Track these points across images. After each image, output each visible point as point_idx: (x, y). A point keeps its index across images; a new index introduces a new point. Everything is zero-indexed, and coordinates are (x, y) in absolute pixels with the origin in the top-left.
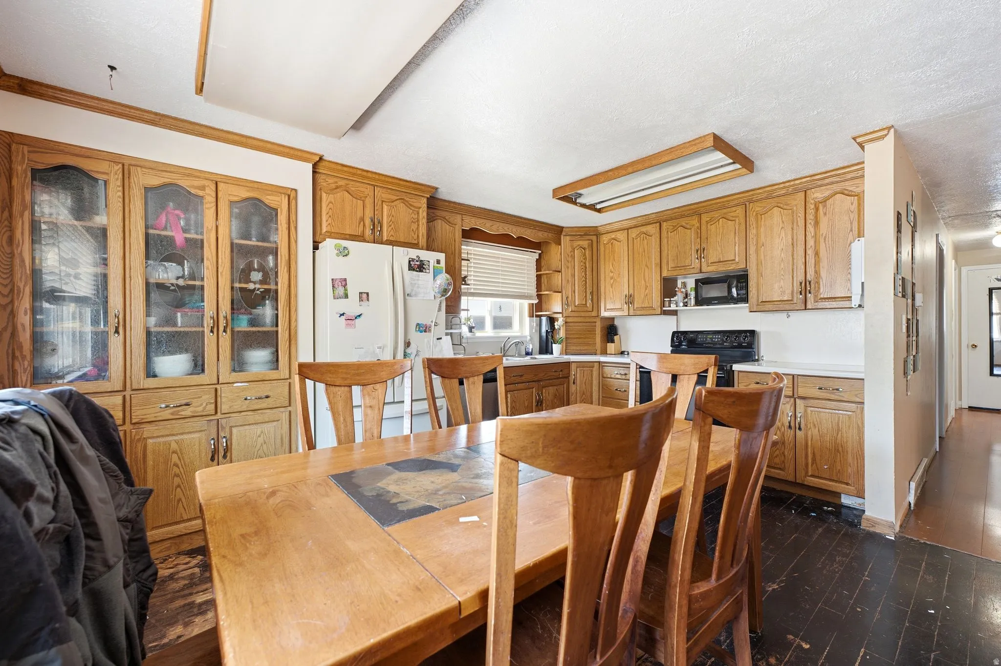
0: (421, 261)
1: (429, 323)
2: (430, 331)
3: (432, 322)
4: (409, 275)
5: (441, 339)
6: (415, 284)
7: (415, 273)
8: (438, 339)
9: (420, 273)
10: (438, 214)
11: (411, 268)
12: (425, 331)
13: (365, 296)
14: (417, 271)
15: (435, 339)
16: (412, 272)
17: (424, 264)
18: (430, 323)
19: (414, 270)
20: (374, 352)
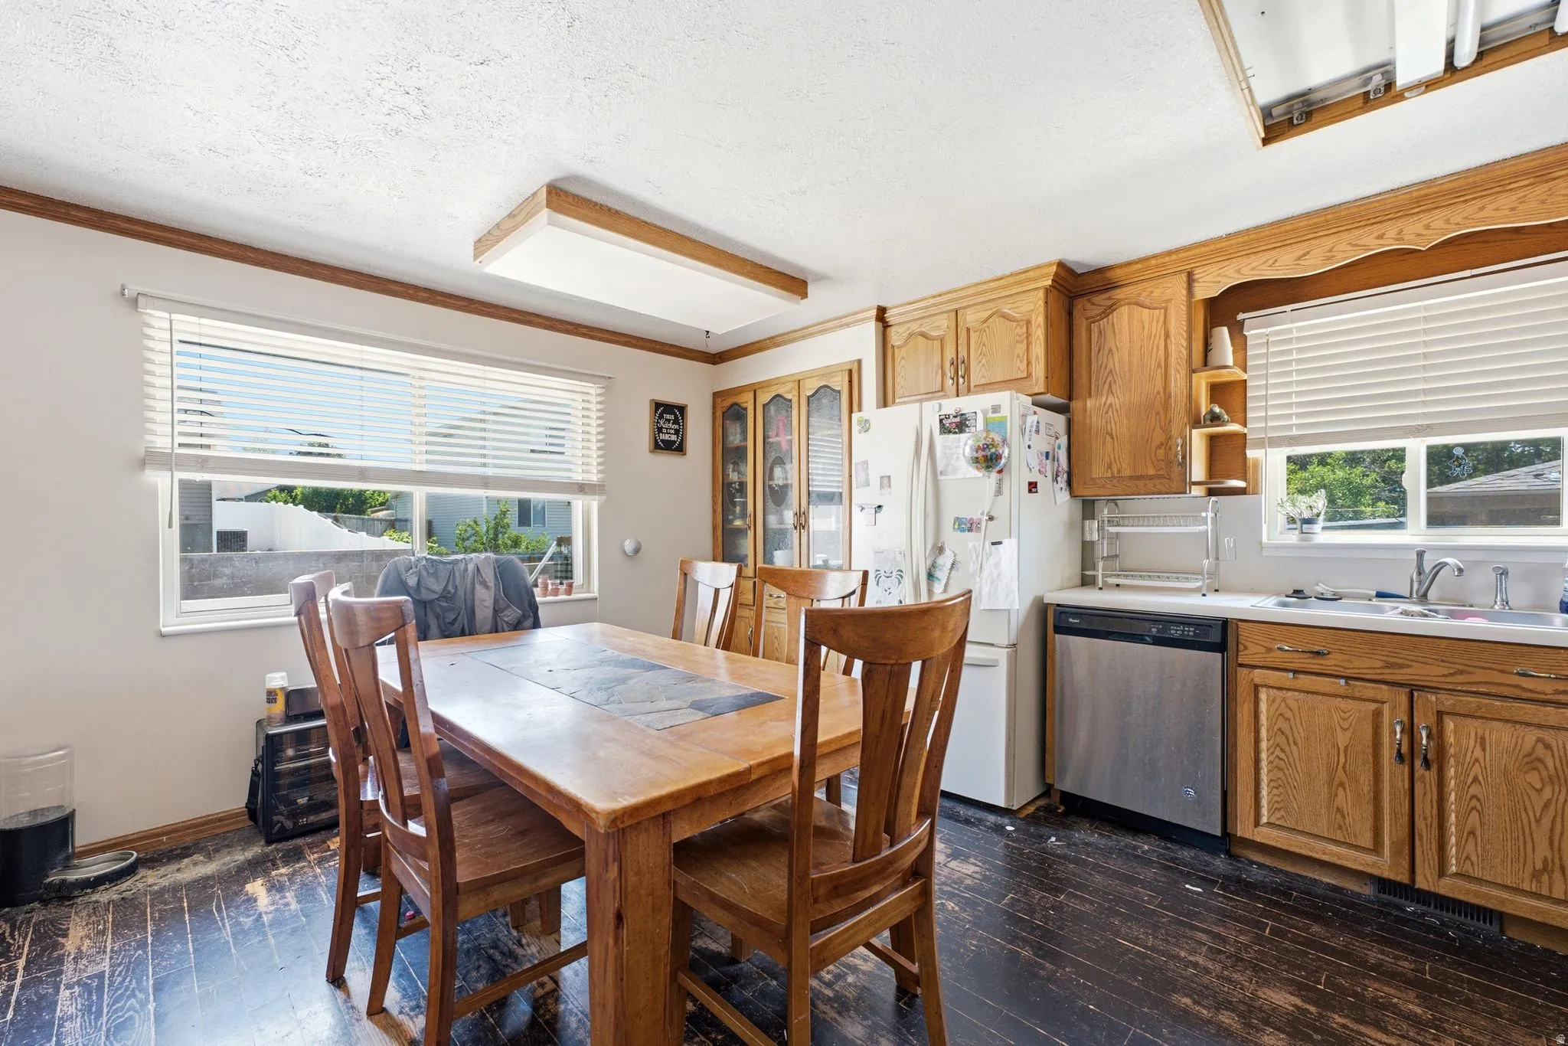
0: (962, 415)
1: (976, 516)
2: (978, 529)
3: (982, 514)
4: (940, 440)
5: (1000, 543)
6: (953, 454)
7: (951, 436)
8: (993, 544)
9: (962, 435)
10: (1118, 297)
11: (945, 430)
12: (970, 530)
13: (886, 481)
14: (955, 433)
15: (987, 544)
16: (946, 436)
17: (966, 419)
18: (980, 516)
19: (950, 432)
20: (895, 558)
